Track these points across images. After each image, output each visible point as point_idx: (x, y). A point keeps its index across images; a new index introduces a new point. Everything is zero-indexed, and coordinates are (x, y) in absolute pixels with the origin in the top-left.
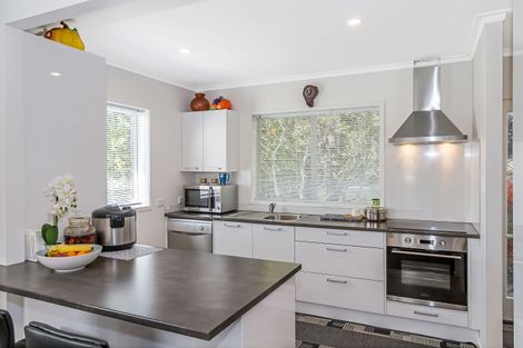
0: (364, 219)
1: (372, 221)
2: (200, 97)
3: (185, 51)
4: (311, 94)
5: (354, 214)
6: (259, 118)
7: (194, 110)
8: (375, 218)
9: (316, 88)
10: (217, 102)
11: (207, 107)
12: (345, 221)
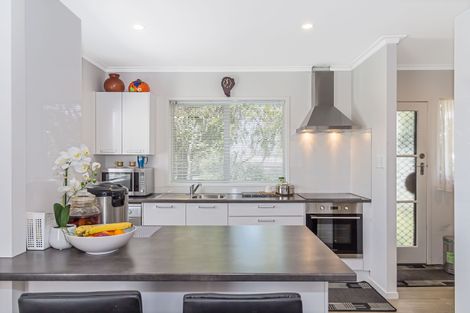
0: (277, 194)
1: (283, 196)
2: (114, 78)
3: (138, 27)
4: (228, 84)
5: (267, 191)
6: (174, 104)
7: (107, 90)
8: (286, 193)
9: (233, 80)
10: (137, 83)
11: (122, 89)
12: (265, 196)
